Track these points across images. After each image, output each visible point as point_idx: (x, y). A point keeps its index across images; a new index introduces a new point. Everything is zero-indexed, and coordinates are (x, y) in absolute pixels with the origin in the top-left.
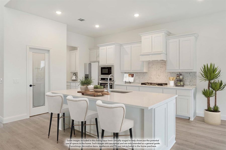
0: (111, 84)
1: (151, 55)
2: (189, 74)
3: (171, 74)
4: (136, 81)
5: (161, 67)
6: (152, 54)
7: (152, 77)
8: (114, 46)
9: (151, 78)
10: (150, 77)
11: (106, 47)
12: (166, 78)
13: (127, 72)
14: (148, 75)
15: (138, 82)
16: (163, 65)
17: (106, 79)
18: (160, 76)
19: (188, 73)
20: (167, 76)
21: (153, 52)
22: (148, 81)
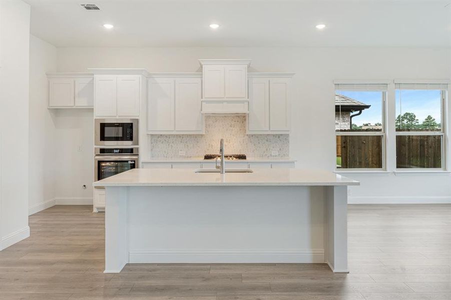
0: (131, 161)
1: (225, 104)
2: (279, 137)
3: (249, 137)
4: (180, 152)
5: (231, 126)
6: (228, 102)
7: (213, 144)
8: (140, 76)
9: (212, 146)
10: (209, 145)
11: (117, 76)
12: (241, 145)
13: (156, 135)
14: (205, 140)
15: (184, 155)
16: (235, 121)
17: (115, 151)
18: (229, 143)
19: (277, 136)
20: (243, 142)
21: (227, 98)
22: (205, 151)
